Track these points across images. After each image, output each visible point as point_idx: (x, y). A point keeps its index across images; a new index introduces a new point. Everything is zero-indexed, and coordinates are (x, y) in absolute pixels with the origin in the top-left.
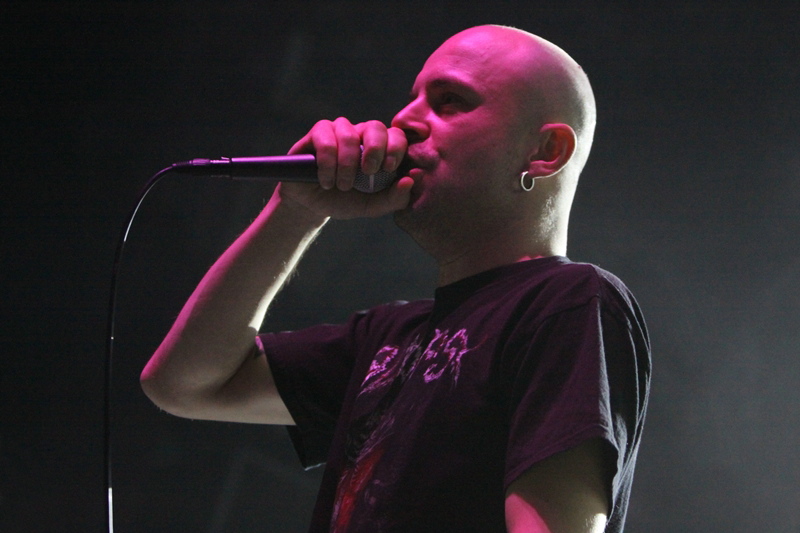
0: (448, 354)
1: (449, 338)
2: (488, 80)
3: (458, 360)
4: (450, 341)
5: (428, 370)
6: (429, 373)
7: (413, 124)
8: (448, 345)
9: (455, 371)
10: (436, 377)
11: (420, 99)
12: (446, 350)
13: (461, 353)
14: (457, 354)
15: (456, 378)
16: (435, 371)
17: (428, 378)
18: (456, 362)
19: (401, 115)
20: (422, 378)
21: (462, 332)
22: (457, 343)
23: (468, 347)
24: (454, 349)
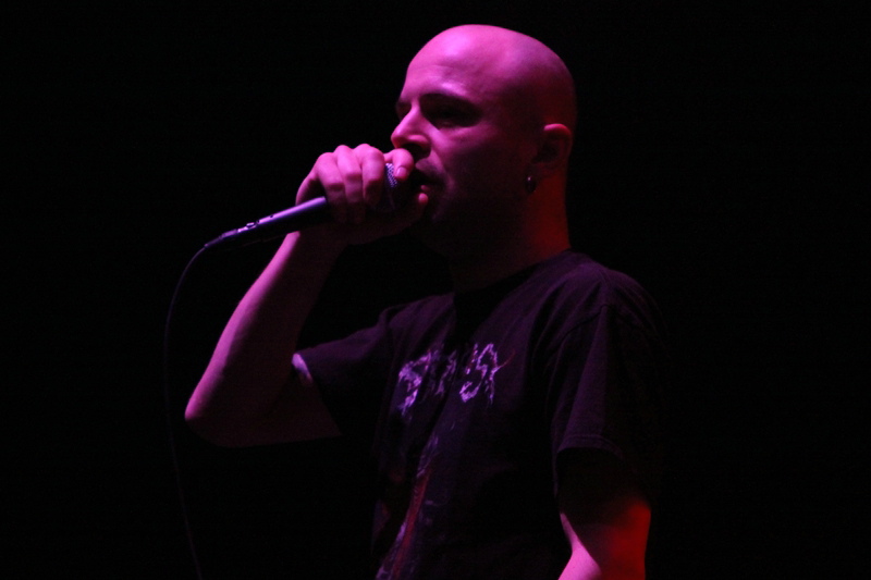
0: (480, 372)
1: (479, 354)
2: (482, 91)
3: (491, 379)
4: (481, 357)
5: (464, 388)
6: (465, 392)
7: (414, 138)
8: (479, 361)
9: (489, 391)
10: (472, 396)
11: (414, 111)
12: (478, 367)
13: (493, 372)
14: (489, 373)
15: (491, 396)
16: (470, 389)
17: (465, 397)
18: (490, 382)
19: (399, 130)
20: (460, 396)
21: (489, 347)
22: (487, 360)
23: (499, 364)
24: (485, 366)
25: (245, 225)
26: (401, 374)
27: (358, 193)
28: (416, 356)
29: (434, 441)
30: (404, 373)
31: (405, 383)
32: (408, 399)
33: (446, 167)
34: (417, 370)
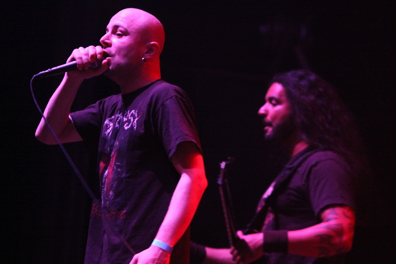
0: (130, 120)
3: (135, 122)
4: (130, 114)
5: (125, 125)
7: (107, 41)
8: (130, 116)
10: (128, 127)
12: (129, 118)
13: (136, 120)
14: (134, 120)
15: (135, 128)
17: (126, 128)
19: (102, 39)
20: (124, 128)
21: (133, 111)
22: (132, 115)
23: (138, 117)
24: (132, 117)
25: (47, 70)
26: (106, 122)
27: (87, 59)
28: (110, 116)
29: (117, 143)
30: (107, 122)
31: (107, 125)
32: (108, 130)
33: (116, 52)
34: (111, 121)
